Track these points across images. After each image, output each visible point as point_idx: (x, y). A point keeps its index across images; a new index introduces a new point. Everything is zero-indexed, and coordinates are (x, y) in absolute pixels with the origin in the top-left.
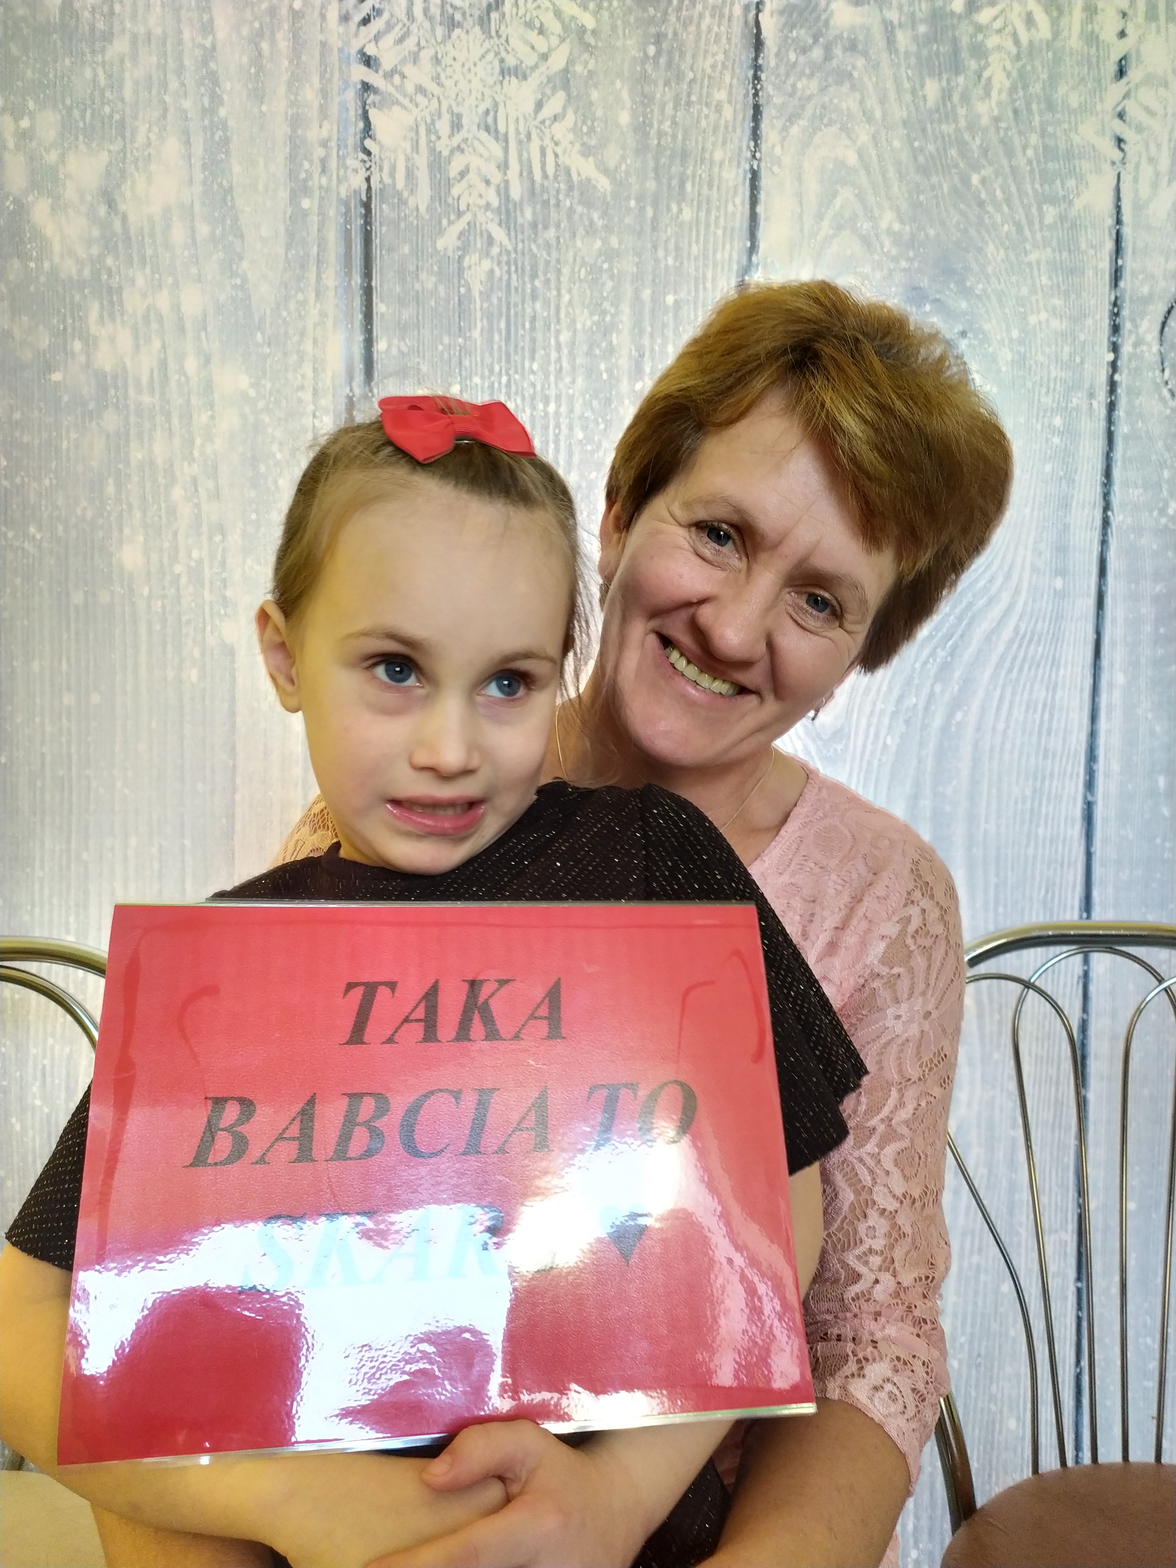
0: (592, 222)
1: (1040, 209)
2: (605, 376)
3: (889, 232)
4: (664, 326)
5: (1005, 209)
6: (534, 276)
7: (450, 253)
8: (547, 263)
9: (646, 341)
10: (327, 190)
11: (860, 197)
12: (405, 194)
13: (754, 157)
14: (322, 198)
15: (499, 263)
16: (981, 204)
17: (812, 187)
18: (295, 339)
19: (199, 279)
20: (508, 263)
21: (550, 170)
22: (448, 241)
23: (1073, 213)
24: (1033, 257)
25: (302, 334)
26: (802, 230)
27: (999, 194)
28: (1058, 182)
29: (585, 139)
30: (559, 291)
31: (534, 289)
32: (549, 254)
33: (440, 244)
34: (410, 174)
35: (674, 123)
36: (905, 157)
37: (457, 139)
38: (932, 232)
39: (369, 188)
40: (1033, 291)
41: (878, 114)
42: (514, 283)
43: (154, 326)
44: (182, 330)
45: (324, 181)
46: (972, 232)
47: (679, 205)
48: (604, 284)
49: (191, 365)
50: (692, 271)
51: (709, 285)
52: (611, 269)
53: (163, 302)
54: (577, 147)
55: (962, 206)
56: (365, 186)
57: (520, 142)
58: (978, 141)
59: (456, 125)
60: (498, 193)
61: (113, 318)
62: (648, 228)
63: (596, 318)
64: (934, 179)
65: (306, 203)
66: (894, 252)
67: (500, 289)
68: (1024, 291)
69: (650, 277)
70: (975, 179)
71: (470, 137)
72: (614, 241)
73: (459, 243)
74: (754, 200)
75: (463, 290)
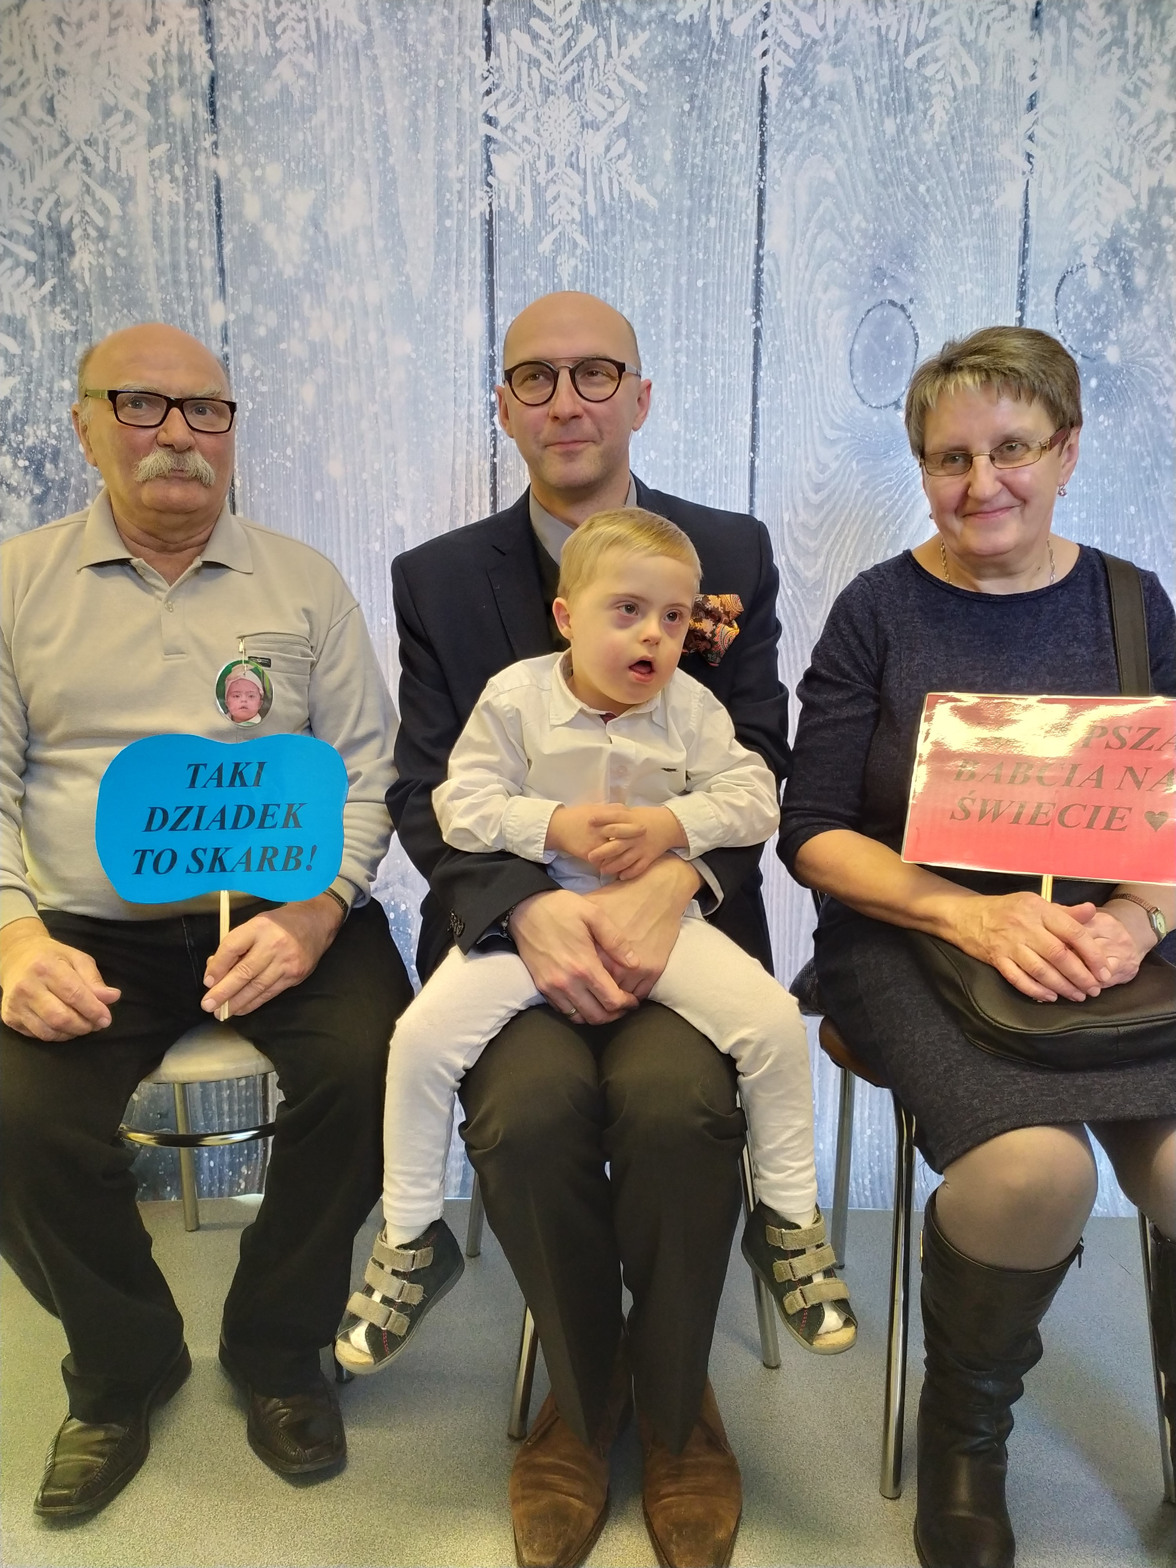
0: (645, 230)
1: (969, 208)
2: (654, 338)
3: (858, 229)
4: (695, 301)
5: (944, 209)
6: (606, 269)
7: (546, 254)
8: (615, 260)
9: (683, 313)
10: (463, 212)
11: (837, 205)
12: (516, 214)
13: (761, 179)
14: (459, 219)
15: (581, 261)
16: (926, 206)
17: (803, 198)
18: (442, 318)
19: (377, 278)
20: (588, 261)
21: (616, 195)
22: (546, 246)
23: (993, 210)
24: (963, 244)
25: (447, 314)
26: (795, 230)
27: (939, 197)
28: (983, 188)
29: (640, 171)
30: (623, 279)
31: (605, 279)
32: (616, 253)
33: (541, 249)
34: (519, 200)
35: (703, 158)
36: (870, 175)
37: (552, 173)
38: (889, 228)
39: (491, 211)
40: (962, 268)
41: (850, 144)
42: (592, 274)
43: (348, 310)
44: (366, 313)
45: (460, 207)
46: (920, 227)
47: (707, 216)
48: (654, 274)
49: (373, 337)
50: (716, 262)
51: (728, 272)
52: (659, 262)
53: (353, 294)
54: (635, 176)
55: (912, 208)
56: (488, 210)
57: (595, 174)
58: (924, 161)
59: (551, 164)
60: (580, 211)
61: (320, 306)
62: (684, 232)
63: (648, 298)
64: (891, 190)
65: (448, 223)
66: (862, 243)
67: (582, 279)
68: (956, 268)
69: (686, 268)
70: (922, 189)
71: (560, 172)
72: (661, 244)
73: (553, 248)
74: (760, 210)
75: (556, 280)
